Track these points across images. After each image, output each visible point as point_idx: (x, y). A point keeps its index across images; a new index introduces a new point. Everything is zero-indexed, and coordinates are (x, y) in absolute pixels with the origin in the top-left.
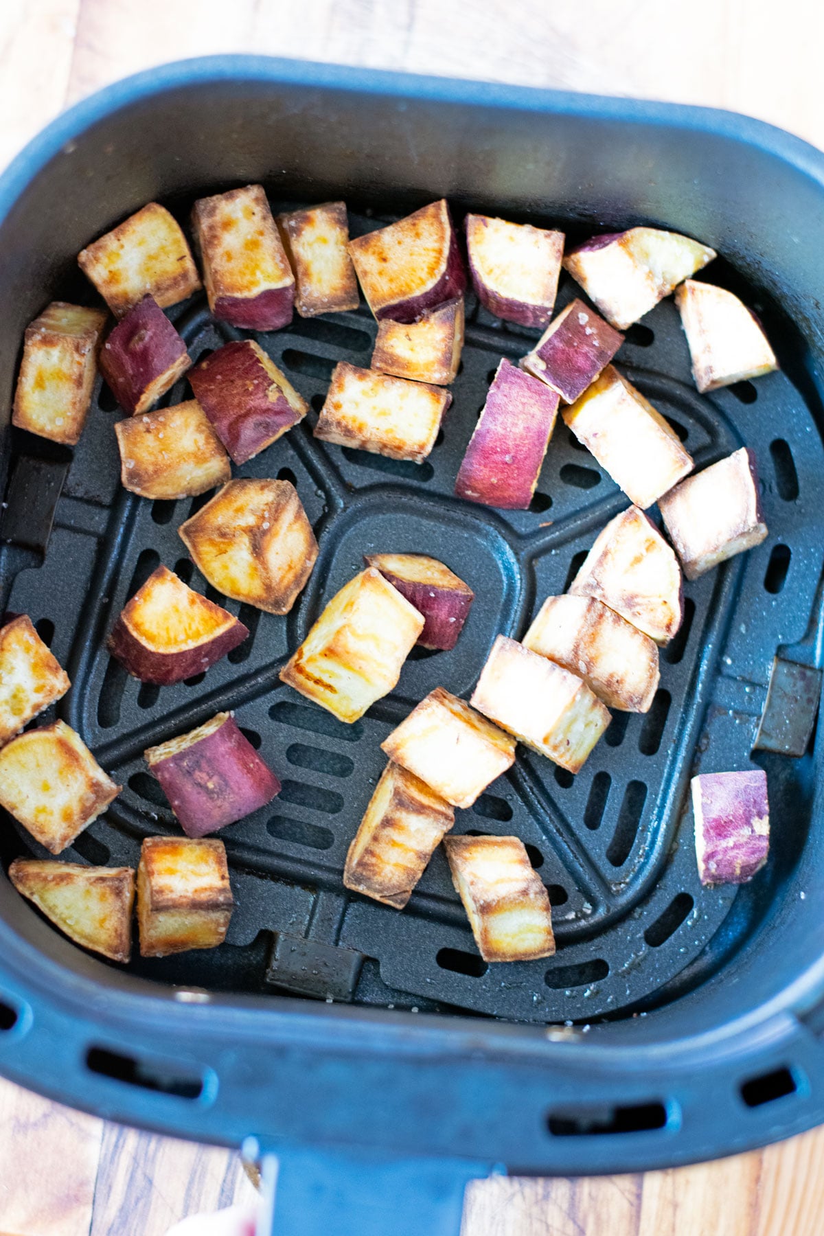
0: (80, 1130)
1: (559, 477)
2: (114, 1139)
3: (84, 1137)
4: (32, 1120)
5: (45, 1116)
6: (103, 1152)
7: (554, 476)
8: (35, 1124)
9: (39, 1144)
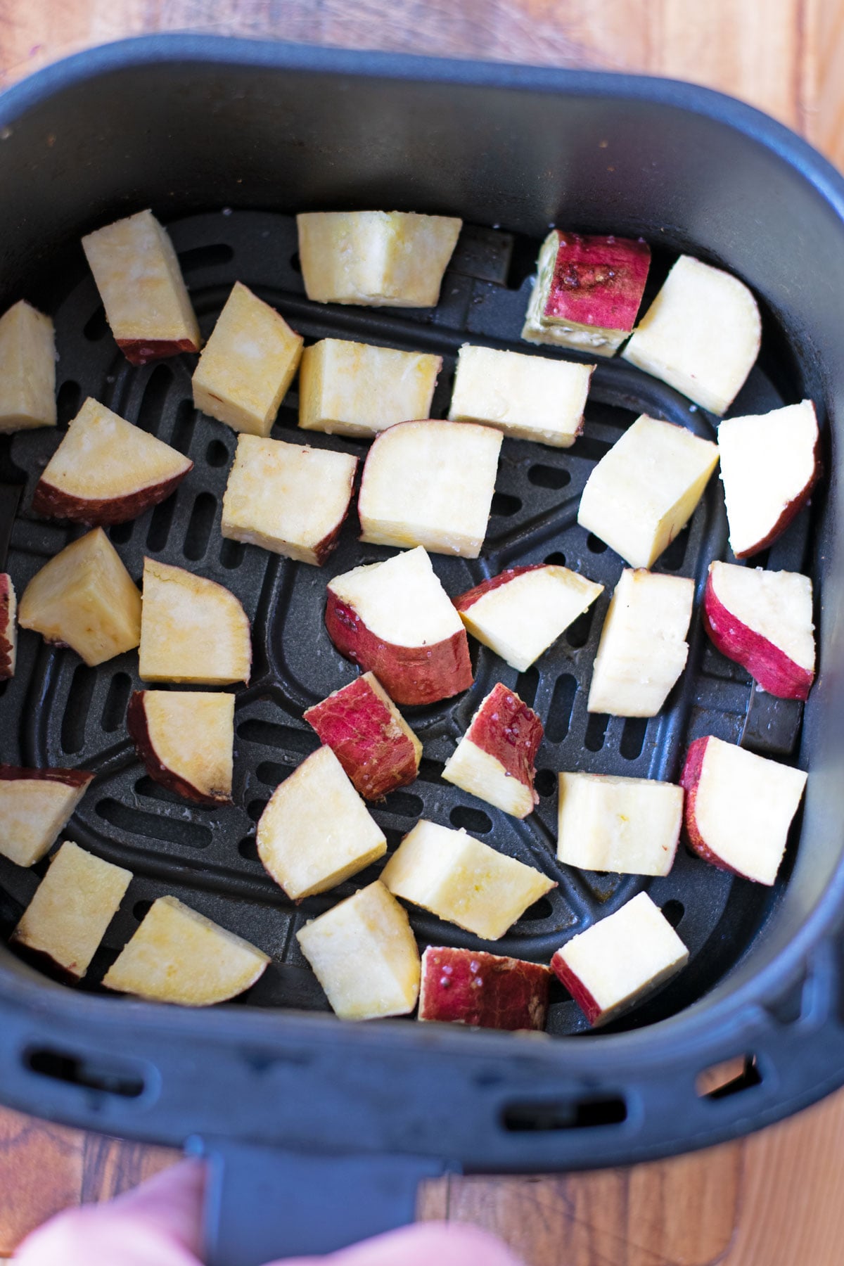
0: (62, 1143)
1: (527, 478)
2: (96, 1149)
3: (67, 1150)
4: (12, 1135)
5: (26, 1131)
6: (87, 1163)
7: (522, 477)
8: (15, 1140)
9: (21, 1160)
